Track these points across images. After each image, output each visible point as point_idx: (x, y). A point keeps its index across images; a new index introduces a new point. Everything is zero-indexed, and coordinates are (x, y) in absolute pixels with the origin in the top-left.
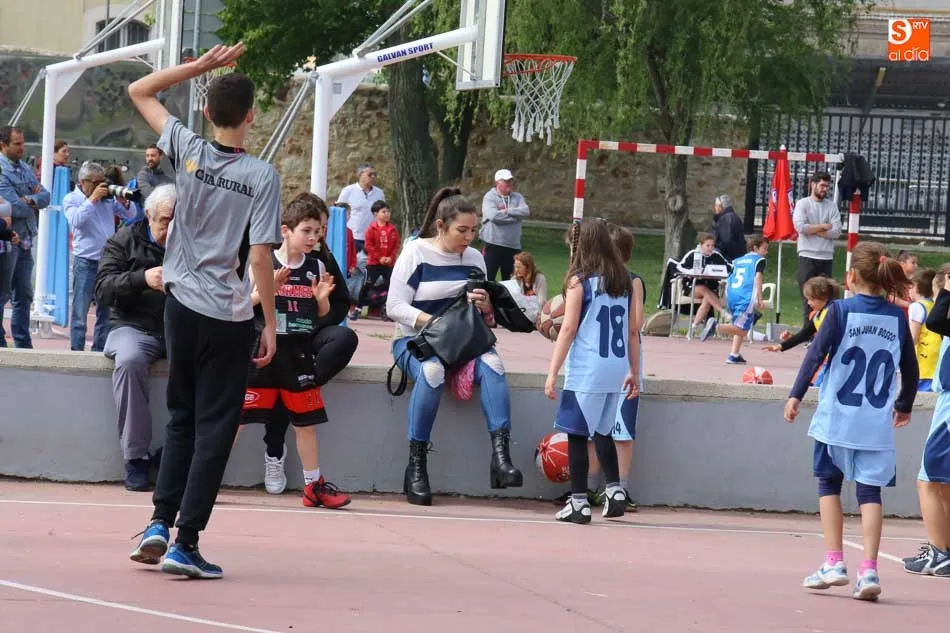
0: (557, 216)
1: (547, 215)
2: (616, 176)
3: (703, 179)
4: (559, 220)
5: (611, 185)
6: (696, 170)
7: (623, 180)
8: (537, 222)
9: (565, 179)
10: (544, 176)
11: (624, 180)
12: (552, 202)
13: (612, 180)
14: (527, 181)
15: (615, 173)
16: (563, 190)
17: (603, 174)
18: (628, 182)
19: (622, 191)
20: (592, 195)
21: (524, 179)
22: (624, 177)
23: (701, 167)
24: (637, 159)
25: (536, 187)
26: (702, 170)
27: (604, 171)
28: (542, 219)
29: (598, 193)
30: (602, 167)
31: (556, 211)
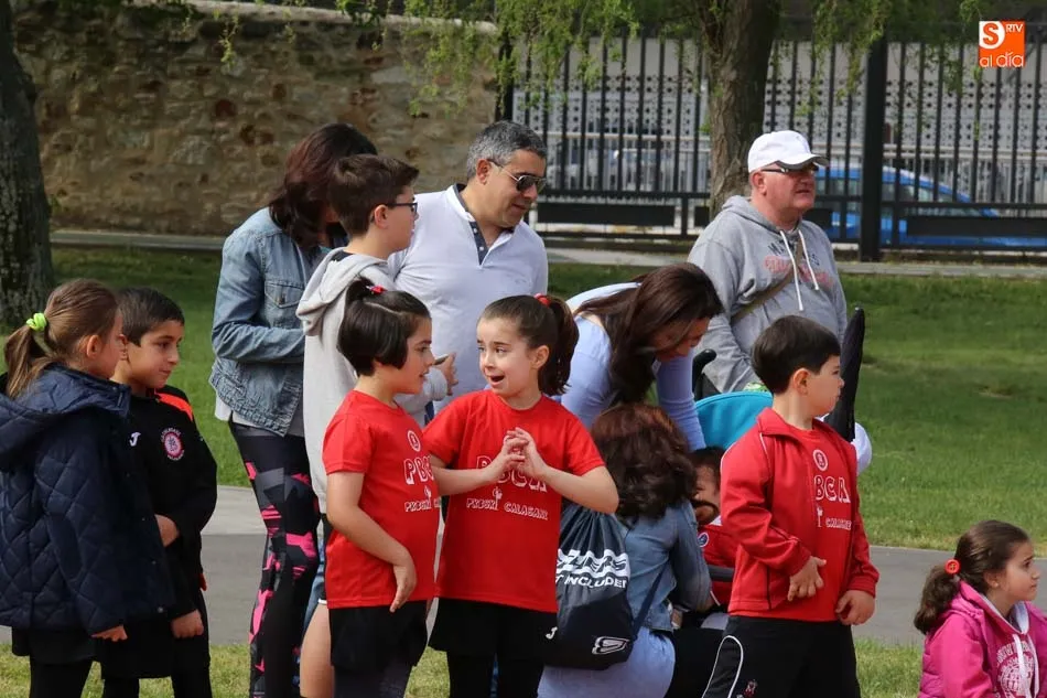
0: (137, 221)
1: (115, 220)
2: (249, 142)
3: (415, 144)
4: (140, 228)
5: (240, 159)
6: (400, 127)
7: (261, 150)
8: (99, 232)
9: (151, 148)
10: (108, 144)
11: (267, 148)
12: (127, 193)
13: (240, 148)
14: (76, 151)
15: (246, 136)
16: (145, 170)
17: (223, 138)
18: (272, 152)
19: (262, 170)
20: (205, 179)
21: (69, 149)
22: (264, 143)
23: (409, 121)
24: (289, 107)
25: (94, 164)
26: (411, 127)
27: (226, 131)
28: (107, 226)
29: (215, 176)
30: (221, 125)
31: (134, 211)
